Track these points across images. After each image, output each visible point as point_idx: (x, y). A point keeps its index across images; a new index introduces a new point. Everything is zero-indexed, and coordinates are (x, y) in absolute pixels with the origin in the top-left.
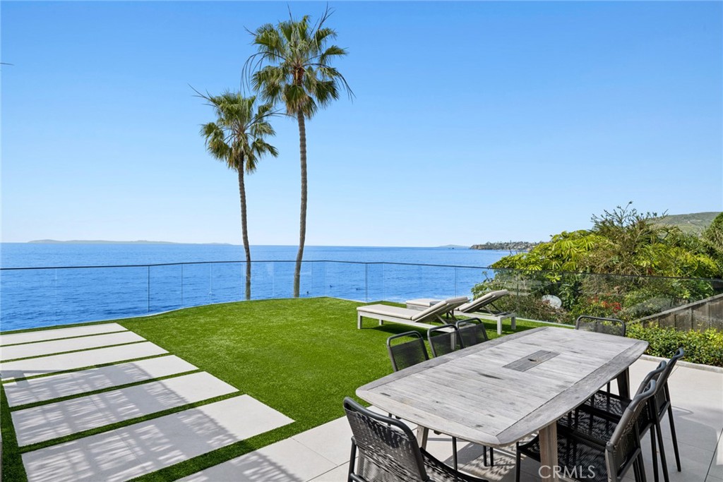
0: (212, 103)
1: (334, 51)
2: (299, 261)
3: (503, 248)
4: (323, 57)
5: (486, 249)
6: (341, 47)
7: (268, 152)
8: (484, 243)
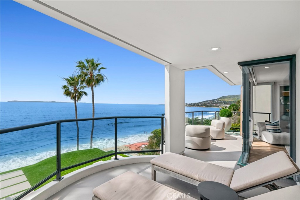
0: (65, 80)
1: (102, 68)
4: (99, 70)
6: (104, 67)
7: (84, 95)
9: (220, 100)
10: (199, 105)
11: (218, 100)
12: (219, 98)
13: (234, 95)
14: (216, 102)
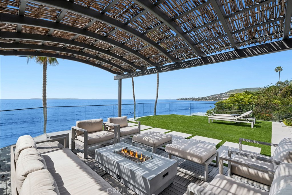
2: (156, 103)
3: (187, 100)
5: (181, 100)
8: (181, 98)
9: (228, 93)
10: (207, 99)
11: (227, 94)
12: (228, 92)
13: (243, 88)
14: (225, 95)
